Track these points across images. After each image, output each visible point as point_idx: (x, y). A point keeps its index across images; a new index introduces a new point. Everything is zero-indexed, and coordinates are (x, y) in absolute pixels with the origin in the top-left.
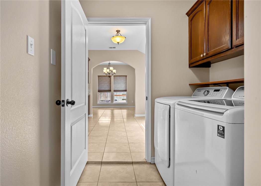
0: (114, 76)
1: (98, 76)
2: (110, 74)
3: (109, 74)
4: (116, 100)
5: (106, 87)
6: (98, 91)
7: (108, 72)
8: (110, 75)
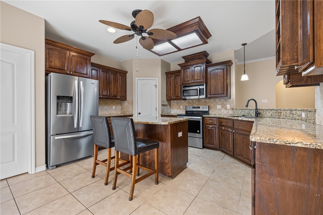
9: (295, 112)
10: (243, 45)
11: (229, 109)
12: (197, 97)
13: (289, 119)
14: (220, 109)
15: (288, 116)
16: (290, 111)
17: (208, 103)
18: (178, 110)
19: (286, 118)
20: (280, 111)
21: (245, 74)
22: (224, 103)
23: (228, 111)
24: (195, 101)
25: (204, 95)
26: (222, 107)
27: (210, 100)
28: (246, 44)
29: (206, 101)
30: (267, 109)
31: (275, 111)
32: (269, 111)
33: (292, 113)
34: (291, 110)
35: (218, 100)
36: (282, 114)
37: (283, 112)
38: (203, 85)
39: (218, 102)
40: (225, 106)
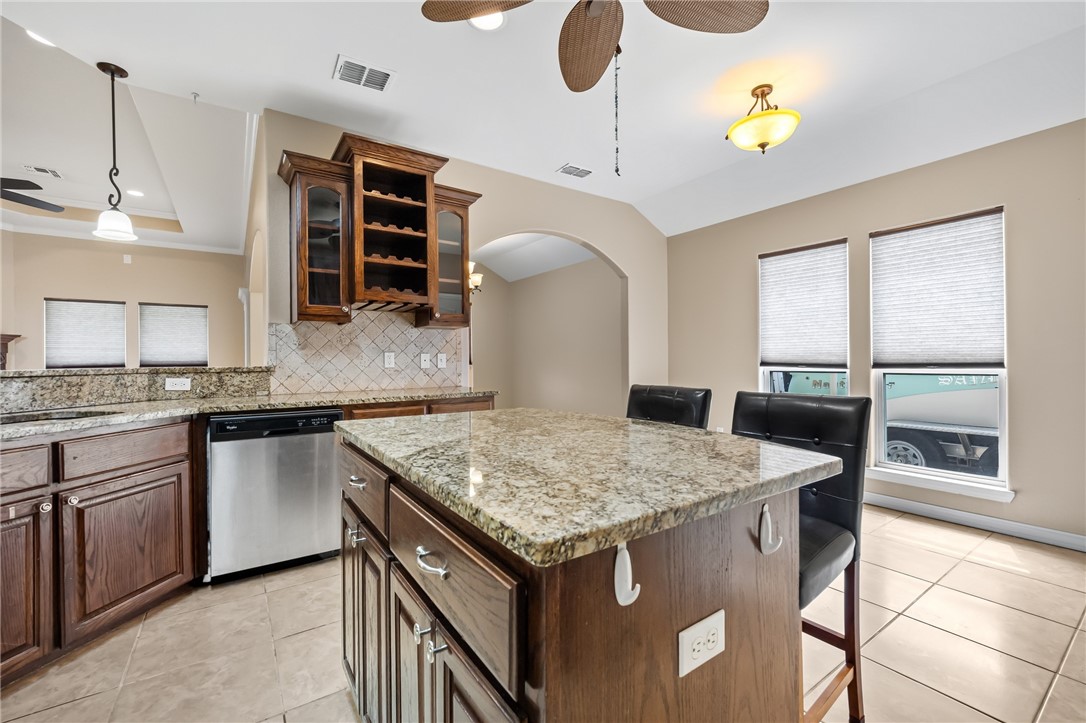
9: (130, 378)
13: (111, 404)
15: (107, 393)
16: (115, 377)
19: (102, 402)
33: (121, 384)
36: (85, 389)
37: (88, 382)
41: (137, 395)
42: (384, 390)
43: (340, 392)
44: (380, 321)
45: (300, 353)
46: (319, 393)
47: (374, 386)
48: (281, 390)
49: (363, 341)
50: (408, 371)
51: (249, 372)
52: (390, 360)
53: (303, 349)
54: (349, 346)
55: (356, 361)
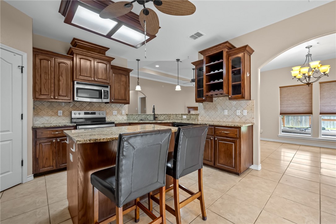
0: (320, 83)
1: (280, 87)
2: (309, 77)
3: (307, 79)
4: (324, 129)
5: (299, 107)
6: (281, 114)
7: (304, 74)
8: (309, 80)
9: (178, 115)
10: (137, 60)
11: (124, 115)
12: (100, 100)
14: (116, 115)
15: (174, 118)
17: (103, 108)
18: (53, 117)
20: (170, 115)
21: (138, 85)
22: (120, 108)
23: (123, 116)
24: (85, 105)
25: (108, 98)
26: (118, 113)
27: (105, 104)
28: (139, 60)
29: (101, 105)
30: (162, 114)
31: (166, 116)
32: (163, 115)
34: (176, 115)
35: (114, 105)
36: (171, 117)
38: (107, 87)
39: (114, 107)
40: (121, 111)
41: (179, 119)
42: (224, 122)
43: (213, 121)
44: (223, 100)
45: (204, 110)
46: (208, 121)
47: (221, 120)
48: (200, 120)
49: (219, 107)
50: (232, 116)
51: (194, 115)
52: (226, 112)
53: (204, 109)
54: (215, 108)
55: (216, 112)
